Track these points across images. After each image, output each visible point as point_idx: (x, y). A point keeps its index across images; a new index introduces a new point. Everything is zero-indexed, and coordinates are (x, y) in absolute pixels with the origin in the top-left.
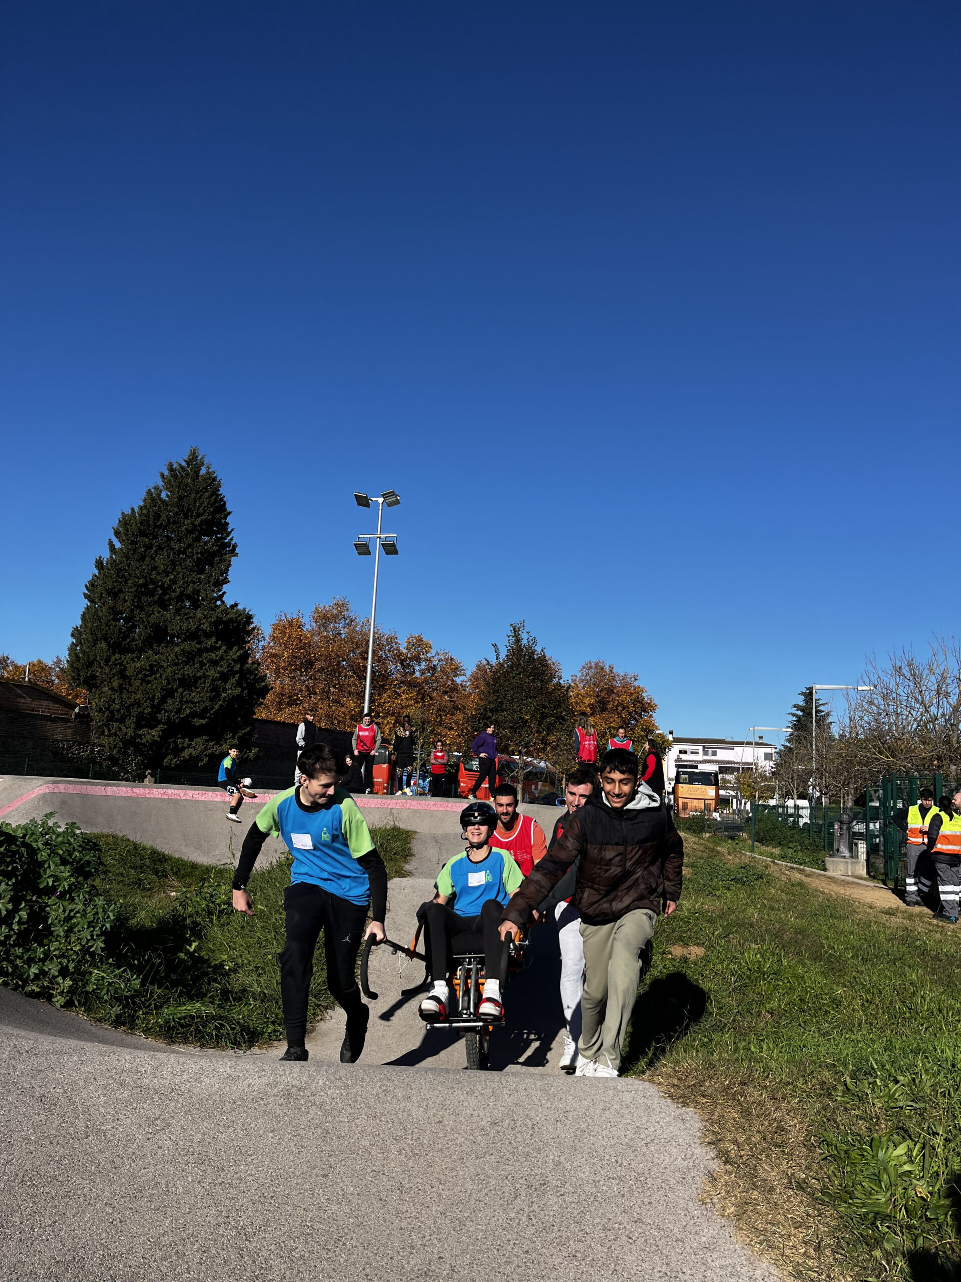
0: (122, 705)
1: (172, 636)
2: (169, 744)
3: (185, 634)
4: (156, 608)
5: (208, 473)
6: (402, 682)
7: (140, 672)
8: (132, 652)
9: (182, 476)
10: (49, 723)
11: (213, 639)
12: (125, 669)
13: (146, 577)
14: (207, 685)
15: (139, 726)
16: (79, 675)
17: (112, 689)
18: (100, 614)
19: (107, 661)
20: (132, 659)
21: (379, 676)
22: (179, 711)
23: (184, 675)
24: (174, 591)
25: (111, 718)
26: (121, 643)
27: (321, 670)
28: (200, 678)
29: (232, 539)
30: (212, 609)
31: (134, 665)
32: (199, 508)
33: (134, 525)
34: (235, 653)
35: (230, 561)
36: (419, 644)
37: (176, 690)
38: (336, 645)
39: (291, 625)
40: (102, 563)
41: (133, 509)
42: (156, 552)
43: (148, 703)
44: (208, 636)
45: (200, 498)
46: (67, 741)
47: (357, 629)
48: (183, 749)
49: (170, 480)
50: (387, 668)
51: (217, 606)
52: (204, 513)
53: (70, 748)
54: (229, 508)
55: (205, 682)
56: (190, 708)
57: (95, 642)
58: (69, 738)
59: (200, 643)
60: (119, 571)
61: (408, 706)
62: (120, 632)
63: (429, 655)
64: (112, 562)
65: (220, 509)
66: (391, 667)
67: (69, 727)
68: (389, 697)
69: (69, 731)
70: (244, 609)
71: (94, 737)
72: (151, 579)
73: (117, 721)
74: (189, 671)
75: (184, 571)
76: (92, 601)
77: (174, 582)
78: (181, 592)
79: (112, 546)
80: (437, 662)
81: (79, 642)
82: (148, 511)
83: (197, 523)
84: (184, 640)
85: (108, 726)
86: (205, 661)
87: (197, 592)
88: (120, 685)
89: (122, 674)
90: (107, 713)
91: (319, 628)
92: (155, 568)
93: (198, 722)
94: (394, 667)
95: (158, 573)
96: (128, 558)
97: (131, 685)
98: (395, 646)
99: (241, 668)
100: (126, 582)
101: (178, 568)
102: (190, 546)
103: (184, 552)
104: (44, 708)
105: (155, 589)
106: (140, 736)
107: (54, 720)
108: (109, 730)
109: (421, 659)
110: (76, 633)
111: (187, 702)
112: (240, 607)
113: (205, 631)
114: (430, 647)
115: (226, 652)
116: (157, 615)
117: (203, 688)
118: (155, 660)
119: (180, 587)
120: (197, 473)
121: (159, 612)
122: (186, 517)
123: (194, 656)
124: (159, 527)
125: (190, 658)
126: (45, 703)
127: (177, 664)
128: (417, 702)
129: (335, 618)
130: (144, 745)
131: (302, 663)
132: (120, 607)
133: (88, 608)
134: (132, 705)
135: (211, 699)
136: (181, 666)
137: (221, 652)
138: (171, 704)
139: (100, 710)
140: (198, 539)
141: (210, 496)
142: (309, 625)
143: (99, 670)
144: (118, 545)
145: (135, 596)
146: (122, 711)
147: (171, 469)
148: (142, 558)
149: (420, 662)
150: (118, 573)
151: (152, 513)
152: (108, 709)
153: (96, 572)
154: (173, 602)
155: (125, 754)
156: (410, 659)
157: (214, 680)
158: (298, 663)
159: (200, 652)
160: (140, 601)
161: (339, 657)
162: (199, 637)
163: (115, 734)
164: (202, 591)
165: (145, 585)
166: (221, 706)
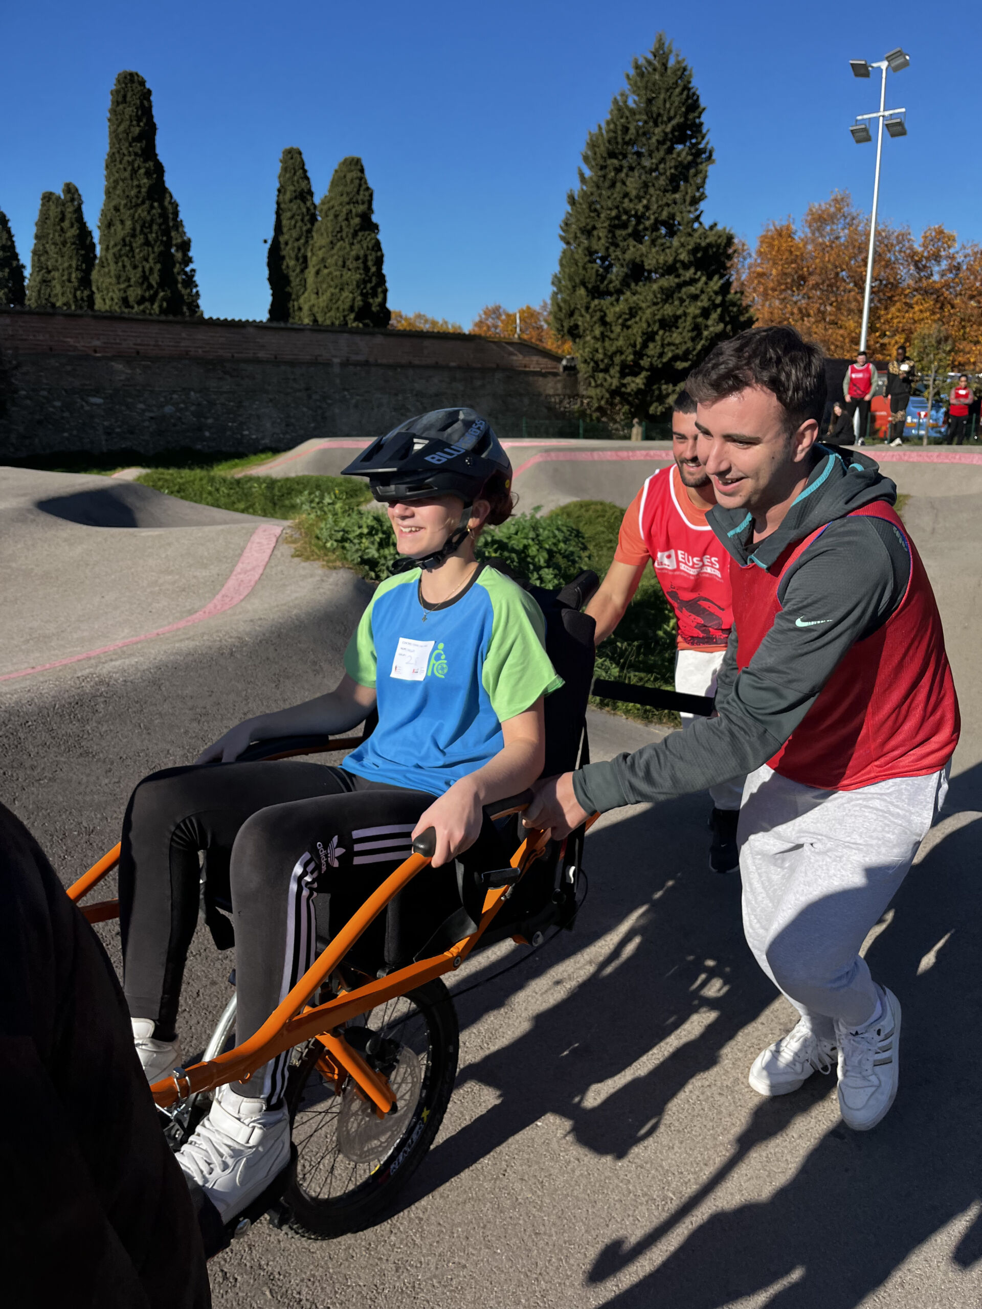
0: (605, 354)
1: (650, 272)
2: (653, 391)
3: (662, 268)
4: (632, 242)
5: (678, 62)
6: (916, 290)
7: (620, 317)
8: (611, 294)
9: (649, 73)
10: (541, 379)
11: (692, 270)
12: (605, 315)
13: (617, 207)
14: (688, 323)
15: (623, 375)
16: (562, 326)
17: (595, 338)
18: (576, 257)
19: (587, 308)
20: (612, 304)
21: (886, 286)
22: (661, 355)
23: (663, 315)
24: (648, 218)
25: (596, 369)
26: (598, 287)
27: (816, 286)
28: (679, 317)
29: (707, 143)
30: (690, 235)
31: (614, 309)
32: (669, 111)
33: (602, 146)
34: (716, 284)
35: (706, 171)
36: (941, 237)
37: (656, 333)
38: (833, 252)
39: (780, 235)
40: (574, 199)
41: (600, 128)
42: (627, 175)
43: (630, 350)
44: (686, 267)
45: (670, 97)
46: (558, 395)
47: (860, 228)
48: (668, 395)
49: (636, 82)
50: (897, 274)
51: (694, 230)
52: (675, 116)
53: (561, 402)
54: (703, 103)
55: (685, 321)
56: (673, 351)
57: (574, 288)
58: (560, 392)
59: (678, 276)
60: (591, 204)
61: (923, 319)
62: (597, 275)
63: (952, 251)
64: (584, 195)
65: (692, 105)
66: (902, 271)
67: (559, 381)
68: (899, 311)
69: (559, 386)
70: (725, 229)
71: (582, 390)
72: (624, 209)
73: (602, 371)
74: (668, 310)
75: (658, 192)
76: (568, 243)
77: (647, 208)
78: (656, 220)
79: (582, 175)
80: (962, 258)
81: (560, 290)
82: (616, 125)
83: (668, 130)
84: (662, 275)
85: (593, 377)
86: (684, 297)
87: (672, 217)
88: (602, 333)
89: (603, 321)
90: (592, 364)
91: (813, 234)
92: (626, 195)
93: (680, 365)
94: (905, 271)
95: (631, 200)
96: (598, 187)
97: (612, 332)
98: (907, 244)
99: (723, 301)
100: (598, 216)
101: (651, 190)
102: (663, 160)
103: (656, 169)
104: (535, 363)
105: (628, 220)
106: (624, 385)
107: (544, 375)
108: (596, 381)
109: (940, 256)
110: (556, 281)
111: (669, 344)
112: (719, 227)
113: (682, 262)
114: (954, 240)
115: (706, 283)
116: (633, 251)
117: (684, 328)
118: (634, 302)
119: (654, 213)
120: (665, 66)
121: (634, 246)
122: (656, 125)
123: (673, 293)
124: (627, 143)
125: (668, 295)
126: (535, 358)
127: (655, 304)
128: (934, 313)
129: (832, 218)
130: (629, 394)
131: (793, 280)
132: (595, 247)
133: (564, 252)
134: (615, 353)
135: (693, 339)
136: (660, 305)
137: (700, 285)
138: (653, 349)
139: (585, 361)
140: (670, 150)
141: (681, 93)
142: (801, 232)
143: (580, 318)
144: (588, 173)
145: (610, 231)
146: (606, 361)
147: (637, 67)
148: (613, 185)
149: (939, 262)
150: (590, 207)
151: (619, 128)
152: (592, 359)
153: (569, 208)
154: (648, 233)
155: (612, 405)
156: (928, 259)
157: (695, 317)
158: (789, 280)
159: (679, 286)
160: (614, 236)
161: (836, 267)
162: (677, 270)
163: (602, 385)
164: (678, 214)
165: (618, 217)
166: (703, 346)
